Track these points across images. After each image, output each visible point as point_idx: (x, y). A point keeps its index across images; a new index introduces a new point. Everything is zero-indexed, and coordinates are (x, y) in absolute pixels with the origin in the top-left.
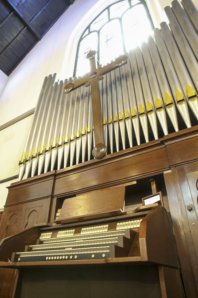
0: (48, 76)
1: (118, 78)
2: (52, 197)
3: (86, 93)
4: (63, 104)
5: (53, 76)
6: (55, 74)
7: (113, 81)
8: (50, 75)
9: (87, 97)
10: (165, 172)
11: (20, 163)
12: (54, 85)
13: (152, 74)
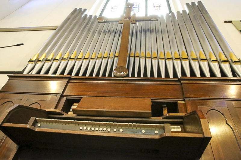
0: (78, 9)
1: (144, 30)
2: (62, 96)
3: (114, 30)
4: (89, 30)
5: (83, 10)
6: (85, 10)
7: (139, 30)
8: (81, 9)
9: (114, 33)
10: (179, 102)
11: (30, 61)
12: (83, 16)
13: (172, 36)
